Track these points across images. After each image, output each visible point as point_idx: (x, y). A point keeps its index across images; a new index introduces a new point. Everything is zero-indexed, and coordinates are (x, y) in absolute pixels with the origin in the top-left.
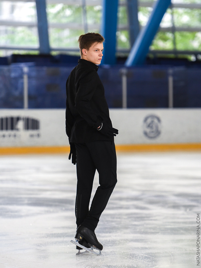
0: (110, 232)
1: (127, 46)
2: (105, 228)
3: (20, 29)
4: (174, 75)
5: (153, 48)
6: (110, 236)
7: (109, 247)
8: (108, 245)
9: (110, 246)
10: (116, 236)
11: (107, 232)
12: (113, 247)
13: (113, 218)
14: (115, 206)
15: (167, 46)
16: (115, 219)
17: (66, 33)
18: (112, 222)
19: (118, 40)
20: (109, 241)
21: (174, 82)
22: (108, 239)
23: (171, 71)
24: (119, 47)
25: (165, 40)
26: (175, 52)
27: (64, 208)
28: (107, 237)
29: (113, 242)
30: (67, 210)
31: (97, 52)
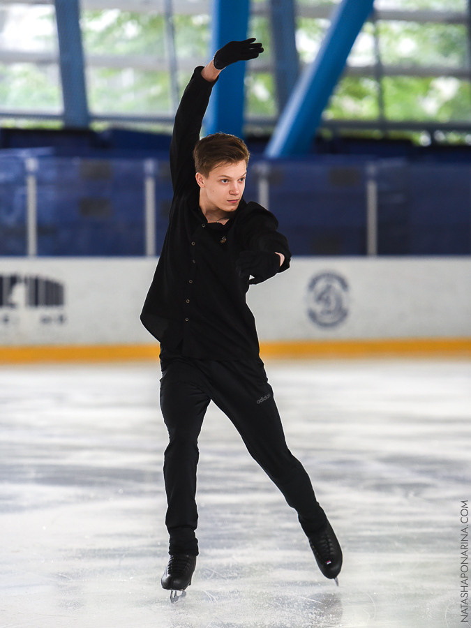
0: (229, 547)
1: (271, 110)
2: (218, 537)
3: (18, 68)
4: (379, 179)
5: (330, 114)
6: (230, 556)
7: (228, 580)
8: (225, 576)
9: (230, 578)
10: (242, 555)
11: (222, 547)
12: (235, 580)
13: (238, 513)
14: (241, 485)
15: (365, 109)
16: (241, 516)
17: (127, 78)
18: (234, 521)
19: (249, 95)
20: (228, 567)
21: (380, 194)
22: (225, 562)
23: (372, 169)
24: (251, 113)
25: (359, 95)
26: (382, 123)
28: (221, 557)
29: (237, 569)
30: (129, 494)
31: (227, 184)
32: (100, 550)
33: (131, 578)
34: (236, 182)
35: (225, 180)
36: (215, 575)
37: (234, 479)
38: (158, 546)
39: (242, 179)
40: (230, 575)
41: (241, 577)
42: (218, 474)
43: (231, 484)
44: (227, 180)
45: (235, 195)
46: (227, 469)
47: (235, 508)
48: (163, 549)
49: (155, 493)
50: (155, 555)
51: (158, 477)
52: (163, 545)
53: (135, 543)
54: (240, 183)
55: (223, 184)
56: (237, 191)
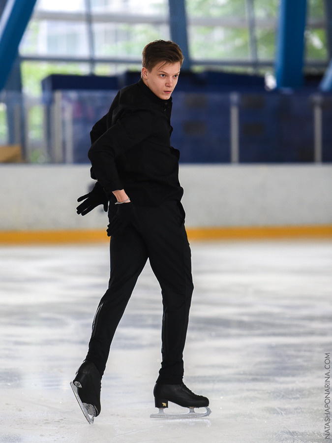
0: (294, 375)
2: (285, 368)
3: (139, 28)
6: (293, 382)
7: (293, 400)
8: (290, 397)
9: (294, 398)
10: (303, 382)
11: (287, 375)
12: (298, 400)
13: (299, 351)
14: (301, 330)
16: (302, 353)
17: (219, 34)
18: (297, 357)
19: (307, 45)
20: (292, 390)
22: (290, 386)
27: (213, 334)
28: (288, 383)
29: (300, 392)
30: (219, 336)
31: (164, 78)
32: (199, 377)
33: (222, 398)
34: (171, 77)
35: (163, 75)
36: (283, 396)
37: (296, 326)
38: (241, 374)
39: (176, 76)
40: (294, 396)
41: (302, 398)
42: (285, 322)
43: (294, 330)
44: (165, 75)
45: (169, 87)
46: (292, 319)
47: (297, 347)
48: (244, 377)
49: (239, 336)
50: (239, 381)
51: (241, 324)
52: (244, 374)
53: (224, 372)
54: (174, 78)
55: (161, 78)
56: (171, 85)
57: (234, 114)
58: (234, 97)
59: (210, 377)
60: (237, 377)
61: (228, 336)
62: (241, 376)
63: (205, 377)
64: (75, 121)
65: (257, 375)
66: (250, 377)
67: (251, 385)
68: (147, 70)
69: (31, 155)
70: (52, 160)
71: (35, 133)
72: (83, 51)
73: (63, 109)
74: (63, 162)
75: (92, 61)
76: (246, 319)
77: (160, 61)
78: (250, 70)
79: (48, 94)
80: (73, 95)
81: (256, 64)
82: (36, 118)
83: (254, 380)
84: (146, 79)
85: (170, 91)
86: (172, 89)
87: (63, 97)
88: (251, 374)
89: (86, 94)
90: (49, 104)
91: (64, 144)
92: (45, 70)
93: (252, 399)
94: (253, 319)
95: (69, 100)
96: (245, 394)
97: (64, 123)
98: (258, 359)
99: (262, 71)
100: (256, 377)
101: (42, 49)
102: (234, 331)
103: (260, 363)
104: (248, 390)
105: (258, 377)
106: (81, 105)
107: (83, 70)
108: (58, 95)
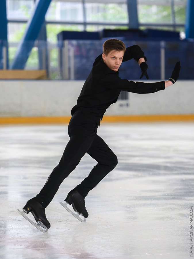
27: (151, 173)
30: (154, 174)
32: (143, 197)
33: (155, 208)
34: (118, 59)
39: (121, 58)
44: (115, 58)
45: (117, 64)
48: (168, 197)
49: (165, 174)
50: (165, 199)
51: (166, 168)
52: (168, 195)
53: (157, 194)
54: (120, 60)
55: (113, 59)
56: (118, 63)
57: (163, 52)
58: (163, 44)
59: (149, 197)
60: (164, 197)
61: (159, 174)
62: (166, 196)
63: (146, 197)
64: (76, 57)
65: (175, 196)
66: (171, 197)
67: (172, 201)
68: (105, 55)
69: (51, 75)
70: (63, 78)
71: (54, 63)
72: (80, 18)
73: (69, 50)
74: (69, 79)
75: (85, 24)
76: (169, 165)
77: (112, 49)
78: (171, 29)
79: (61, 42)
80: (74, 42)
81: (174, 26)
82: (54, 54)
83: (173, 198)
84: (105, 60)
85: (118, 67)
86: (119, 66)
87: (69, 44)
88: (171, 195)
89: (81, 42)
90: (61, 47)
91: (69, 69)
92: (59, 28)
93: (172, 209)
94: (173, 165)
95: (72, 45)
96: (168, 206)
97: (69, 58)
98: (175, 187)
99: (178, 29)
100: (174, 197)
101: (58, 17)
102: (162, 172)
103: (177, 189)
104: (170, 204)
105: (176, 197)
106: (79, 48)
107: (80, 28)
108: (66, 42)
